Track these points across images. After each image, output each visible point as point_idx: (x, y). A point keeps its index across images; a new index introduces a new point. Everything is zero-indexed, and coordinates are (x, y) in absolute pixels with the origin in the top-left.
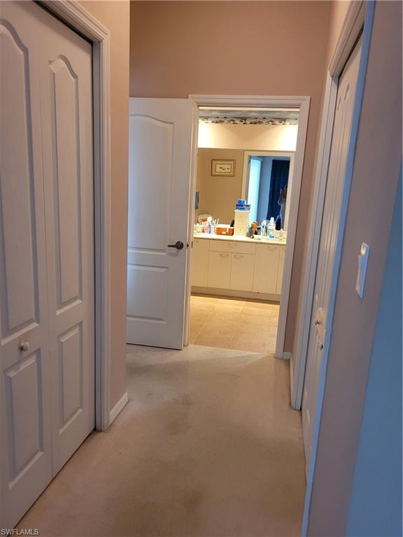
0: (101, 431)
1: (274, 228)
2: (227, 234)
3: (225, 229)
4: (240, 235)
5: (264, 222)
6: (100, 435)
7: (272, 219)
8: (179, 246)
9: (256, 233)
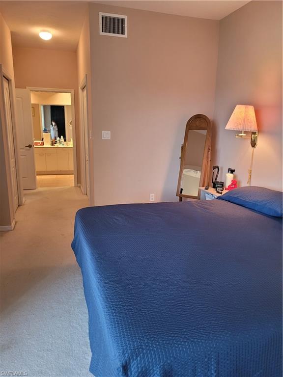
0: (21, 205)
1: (63, 141)
2: (40, 145)
3: (39, 143)
4: (47, 145)
5: (58, 138)
6: (21, 207)
7: (62, 137)
8: (30, 146)
9: (55, 144)
